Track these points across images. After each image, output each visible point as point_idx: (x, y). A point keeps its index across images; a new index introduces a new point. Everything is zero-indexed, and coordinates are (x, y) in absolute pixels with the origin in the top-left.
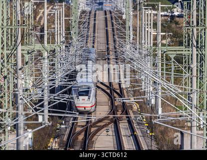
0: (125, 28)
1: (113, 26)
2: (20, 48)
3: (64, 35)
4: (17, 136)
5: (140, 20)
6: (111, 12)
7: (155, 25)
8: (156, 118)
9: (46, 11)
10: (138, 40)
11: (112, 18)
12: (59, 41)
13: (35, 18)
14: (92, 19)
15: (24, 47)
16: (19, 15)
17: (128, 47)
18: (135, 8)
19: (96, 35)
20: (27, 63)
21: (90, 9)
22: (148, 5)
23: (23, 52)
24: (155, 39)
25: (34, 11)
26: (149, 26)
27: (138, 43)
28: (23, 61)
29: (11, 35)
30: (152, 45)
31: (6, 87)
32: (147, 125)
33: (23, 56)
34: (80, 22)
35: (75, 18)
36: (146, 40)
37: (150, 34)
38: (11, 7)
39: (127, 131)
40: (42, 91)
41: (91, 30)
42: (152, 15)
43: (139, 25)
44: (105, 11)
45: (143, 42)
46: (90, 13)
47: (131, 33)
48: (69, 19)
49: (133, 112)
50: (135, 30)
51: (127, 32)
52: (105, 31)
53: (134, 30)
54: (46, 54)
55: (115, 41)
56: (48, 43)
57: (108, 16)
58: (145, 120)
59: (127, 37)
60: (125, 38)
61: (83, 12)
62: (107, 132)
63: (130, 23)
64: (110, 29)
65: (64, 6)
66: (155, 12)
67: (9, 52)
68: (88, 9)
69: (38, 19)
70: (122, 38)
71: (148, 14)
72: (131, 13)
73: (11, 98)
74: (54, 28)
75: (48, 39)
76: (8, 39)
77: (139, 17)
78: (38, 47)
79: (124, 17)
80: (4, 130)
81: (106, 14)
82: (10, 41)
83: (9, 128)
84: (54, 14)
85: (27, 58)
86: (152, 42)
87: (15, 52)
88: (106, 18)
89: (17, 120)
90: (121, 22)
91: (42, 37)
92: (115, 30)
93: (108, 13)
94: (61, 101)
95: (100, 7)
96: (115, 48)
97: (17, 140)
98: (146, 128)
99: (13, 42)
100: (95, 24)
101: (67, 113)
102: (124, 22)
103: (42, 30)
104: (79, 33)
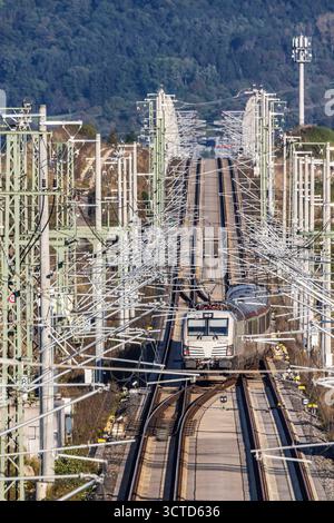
0: (258, 193)
1: (234, 188)
2: (47, 234)
3: (136, 208)
4: (41, 412)
5: (288, 177)
6: (230, 163)
7: (319, 187)
8: (319, 374)
9: (98, 160)
10: (285, 217)
11: (232, 173)
12: (125, 221)
13: (77, 175)
14: (192, 176)
15: (54, 234)
16: (45, 169)
17: (265, 231)
18: (279, 155)
19: (201, 207)
20: (60, 265)
21: (187, 155)
22: (304, 148)
23: (54, 243)
24: (319, 215)
25: (75, 159)
26: (307, 190)
27: (285, 222)
28: (53, 259)
29: (30, 209)
30: (312, 227)
31: (19, 313)
32: (303, 388)
33: (52, 250)
34: (167, 181)
35: (157, 173)
36: (301, 217)
37: (310, 206)
38: (30, 152)
39: (262, 401)
40: (93, 321)
41: (191, 196)
42: (313, 167)
43: (288, 187)
44: (219, 160)
45: (295, 220)
46: (188, 163)
47: (271, 203)
48: (147, 177)
49: (275, 362)
50: (278, 197)
51: (263, 201)
52: (218, 200)
53: (276, 197)
54: (98, 248)
55: (237, 219)
56: (104, 223)
57: (225, 169)
58: (298, 378)
59: (263, 211)
60: (259, 214)
61: (175, 162)
62: (224, 402)
63: (268, 184)
64: (228, 195)
65: (135, 151)
66: (319, 162)
67: (25, 243)
68: (184, 155)
69: (83, 175)
70: (253, 214)
71: (304, 165)
72: (272, 164)
73: (28, 336)
74: (117, 194)
75: (104, 217)
76: (22, 217)
77: (288, 170)
78: (84, 231)
79: (257, 171)
80: (16, 401)
81: (220, 166)
82: (26, 221)
83: (25, 396)
84: (116, 166)
85: (61, 255)
86: (313, 221)
87: (38, 243)
88: (220, 174)
89: (41, 381)
90: (250, 181)
91: (92, 211)
92: (239, 197)
93: (224, 163)
94: (130, 341)
95: (209, 149)
96: (239, 234)
97: (41, 420)
98: (301, 394)
99: (33, 224)
100: (197, 186)
101: (142, 366)
102: (257, 181)
103: (92, 198)
104: (166, 204)
